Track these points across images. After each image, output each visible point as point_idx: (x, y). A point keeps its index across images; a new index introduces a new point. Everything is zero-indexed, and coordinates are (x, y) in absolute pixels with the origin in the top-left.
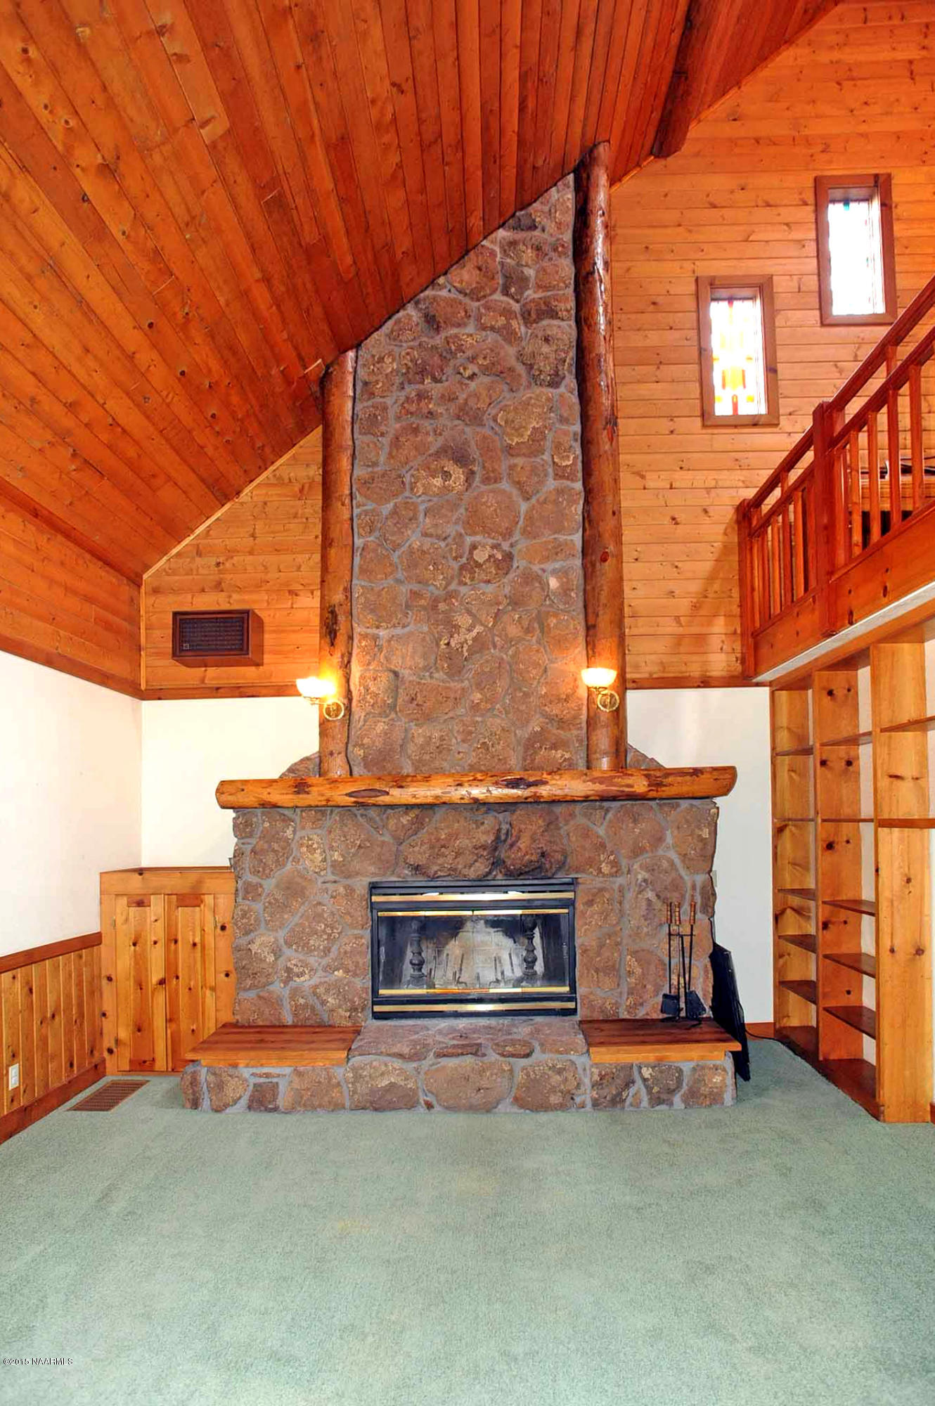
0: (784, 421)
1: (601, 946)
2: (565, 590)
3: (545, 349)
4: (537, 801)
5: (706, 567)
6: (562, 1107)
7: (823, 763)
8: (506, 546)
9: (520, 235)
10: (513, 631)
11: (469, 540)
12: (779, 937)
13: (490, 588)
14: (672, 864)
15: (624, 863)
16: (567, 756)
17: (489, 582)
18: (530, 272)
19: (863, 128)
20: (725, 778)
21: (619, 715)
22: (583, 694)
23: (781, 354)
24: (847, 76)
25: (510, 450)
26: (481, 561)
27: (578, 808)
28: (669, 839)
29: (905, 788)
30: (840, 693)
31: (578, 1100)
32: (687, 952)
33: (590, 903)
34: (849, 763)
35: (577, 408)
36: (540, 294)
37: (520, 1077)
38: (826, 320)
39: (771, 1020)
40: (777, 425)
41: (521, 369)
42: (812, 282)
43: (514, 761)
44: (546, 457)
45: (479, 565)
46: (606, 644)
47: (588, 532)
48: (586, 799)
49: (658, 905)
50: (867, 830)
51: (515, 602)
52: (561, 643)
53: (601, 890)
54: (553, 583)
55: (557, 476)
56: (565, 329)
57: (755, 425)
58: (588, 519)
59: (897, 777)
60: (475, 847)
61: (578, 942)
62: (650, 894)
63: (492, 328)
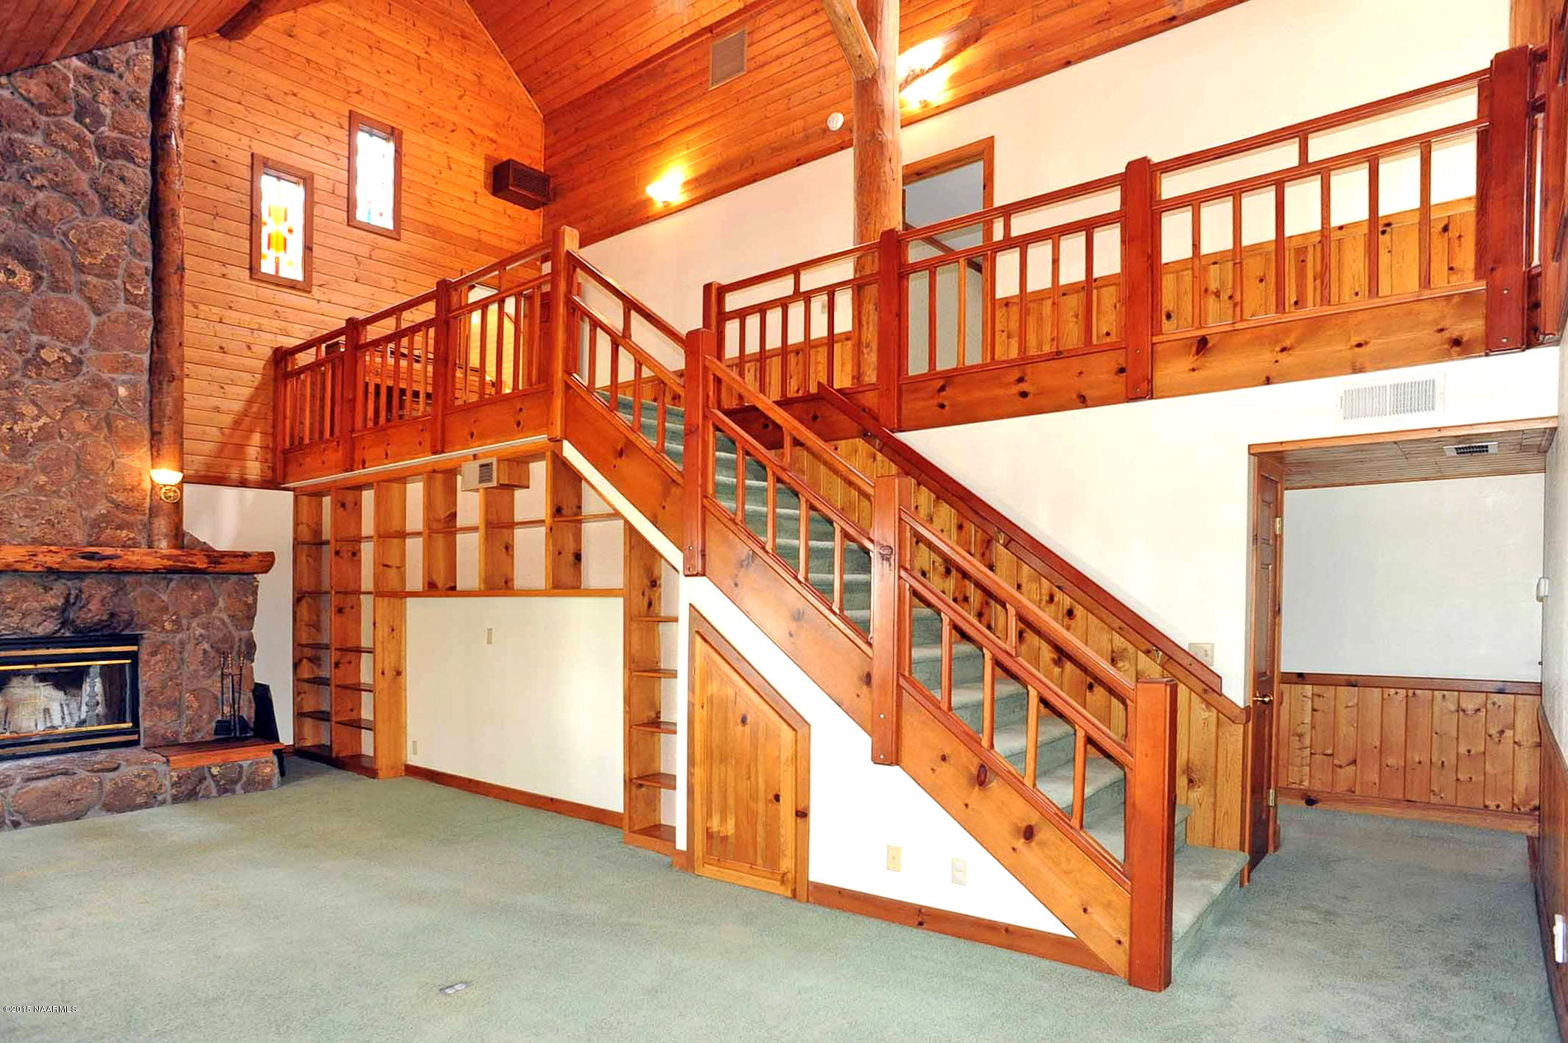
0: (315, 289)
1: (163, 688)
2: (133, 400)
3: (121, 187)
4: (110, 571)
5: (246, 392)
6: (146, 805)
7: (337, 553)
8: (75, 351)
9: (95, 72)
10: (81, 426)
11: (34, 338)
12: (297, 680)
13: (58, 385)
14: (224, 623)
15: (184, 622)
16: (132, 535)
17: (57, 380)
18: (107, 111)
19: (385, 89)
20: (267, 561)
21: (178, 506)
22: (147, 485)
23: (317, 238)
24: (376, 46)
25: (81, 268)
26: (50, 361)
27: (144, 578)
28: (221, 604)
29: (392, 572)
30: (350, 505)
31: (160, 798)
32: (236, 689)
33: (154, 654)
34: (354, 554)
35: (150, 246)
36: (115, 134)
37: (108, 786)
38: (351, 221)
39: (292, 743)
40: (309, 292)
41: (93, 196)
42: (342, 190)
43: (79, 536)
44: (119, 282)
45: (46, 363)
46: (168, 449)
47: (156, 355)
48: (156, 571)
49: (212, 654)
50: (366, 602)
51: (82, 401)
52: (129, 443)
53: (163, 643)
54: (122, 391)
55: (127, 301)
56: (141, 176)
57: (293, 288)
58: (157, 345)
59: (388, 566)
60: (44, 609)
61: (141, 687)
62: (206, 646)
63: (64, 148)
